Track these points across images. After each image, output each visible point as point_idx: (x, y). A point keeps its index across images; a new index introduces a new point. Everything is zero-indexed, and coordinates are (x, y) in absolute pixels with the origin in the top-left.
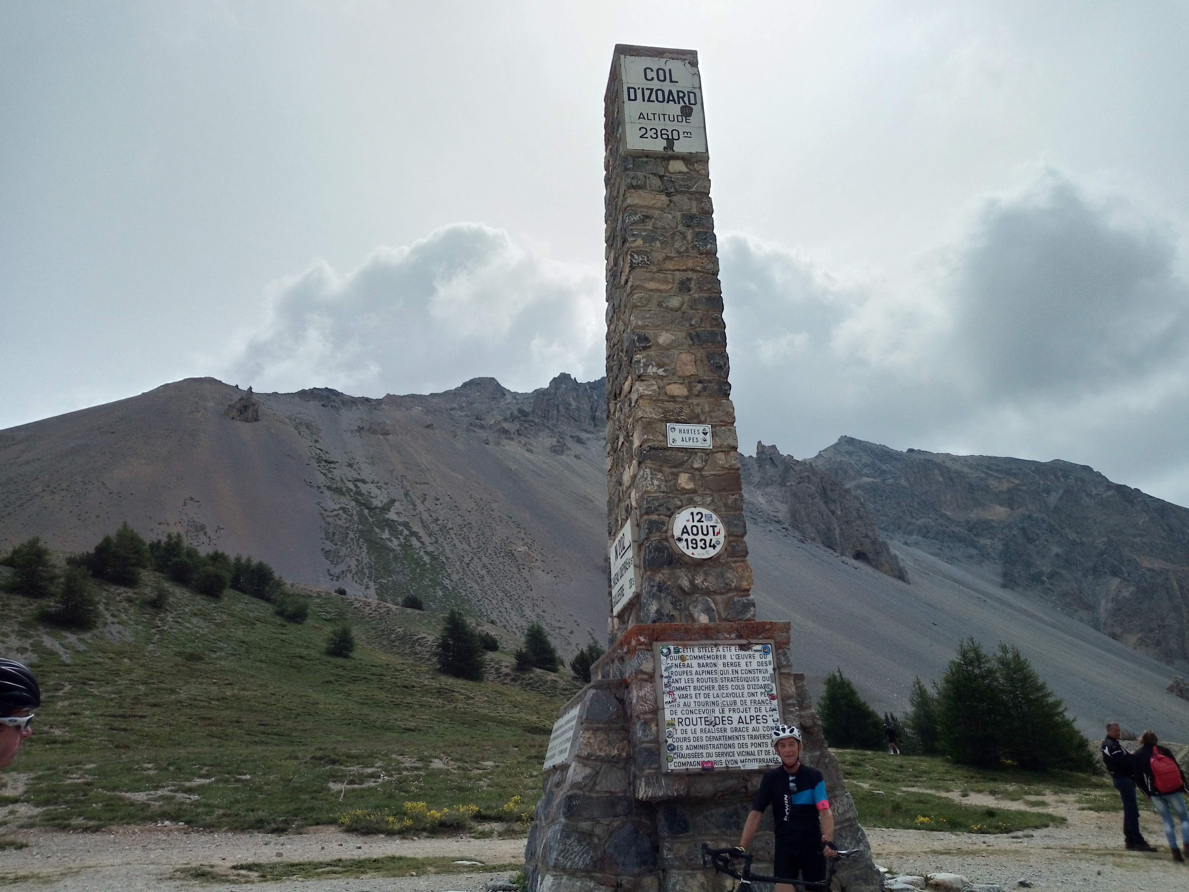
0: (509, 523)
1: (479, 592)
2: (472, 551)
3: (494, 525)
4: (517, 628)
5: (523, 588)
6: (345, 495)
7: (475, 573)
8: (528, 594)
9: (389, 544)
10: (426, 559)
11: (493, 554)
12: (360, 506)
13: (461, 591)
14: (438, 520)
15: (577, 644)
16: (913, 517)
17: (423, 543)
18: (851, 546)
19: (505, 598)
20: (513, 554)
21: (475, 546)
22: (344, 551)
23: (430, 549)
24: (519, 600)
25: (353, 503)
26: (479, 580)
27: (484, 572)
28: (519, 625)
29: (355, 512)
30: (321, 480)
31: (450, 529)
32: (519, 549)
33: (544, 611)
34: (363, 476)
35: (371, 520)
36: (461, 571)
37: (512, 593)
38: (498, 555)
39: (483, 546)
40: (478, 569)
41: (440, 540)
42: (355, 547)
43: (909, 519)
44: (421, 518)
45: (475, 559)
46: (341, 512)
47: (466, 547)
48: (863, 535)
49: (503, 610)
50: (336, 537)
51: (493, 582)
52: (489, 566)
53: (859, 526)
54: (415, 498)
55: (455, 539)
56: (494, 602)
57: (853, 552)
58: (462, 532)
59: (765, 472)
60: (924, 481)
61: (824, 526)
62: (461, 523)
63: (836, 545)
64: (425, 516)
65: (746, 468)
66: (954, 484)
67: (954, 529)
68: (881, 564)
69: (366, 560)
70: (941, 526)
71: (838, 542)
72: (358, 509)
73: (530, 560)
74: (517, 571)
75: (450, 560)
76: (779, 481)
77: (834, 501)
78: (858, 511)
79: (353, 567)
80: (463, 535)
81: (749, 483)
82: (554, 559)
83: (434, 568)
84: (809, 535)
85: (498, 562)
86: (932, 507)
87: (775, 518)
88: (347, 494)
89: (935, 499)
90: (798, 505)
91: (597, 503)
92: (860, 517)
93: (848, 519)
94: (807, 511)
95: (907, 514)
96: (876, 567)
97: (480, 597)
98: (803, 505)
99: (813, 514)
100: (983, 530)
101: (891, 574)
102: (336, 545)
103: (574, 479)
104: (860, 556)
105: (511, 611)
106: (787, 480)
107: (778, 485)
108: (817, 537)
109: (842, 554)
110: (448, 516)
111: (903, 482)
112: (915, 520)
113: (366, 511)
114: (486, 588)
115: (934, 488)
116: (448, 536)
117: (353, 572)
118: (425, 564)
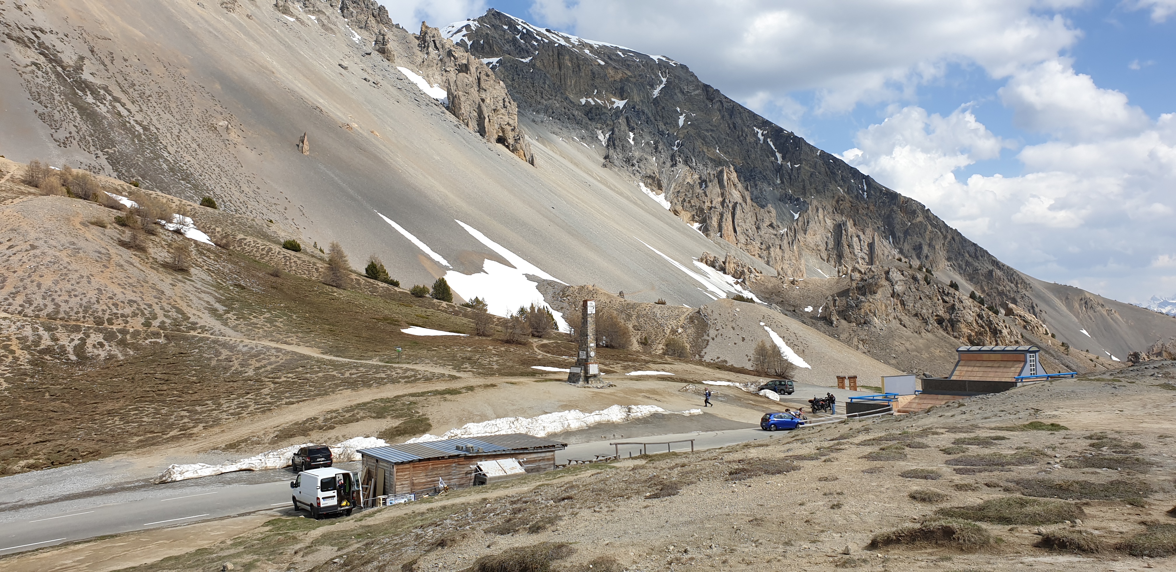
0: (203, 94)
1: (197, 166)
2: (176, 121)
3: (190, 95)
4: (241, 203)
5: (234, 165)
6: (29, 47)
7: (188, 146)
8: (240, 170)
9: (97, 108)
10: (138, 128)
11: (198, 127)
12: (51, 63)
13: (182, 164)
14: (135, 85)
15: (293, 219)
17: (129, 111)
18: (495, 131)
19: (222, 173)
20: (216, 128)
21: (179, 117)
22: (57, 116)
23: (139, 117)
24: (234, 176)
25: (42, 58)
26: (194, 154)
27: (194, 146)
28: (241, 200)
29: (49, 70)
31: (150, 96)
32: (220, 124)
33: (258, 188)
34: (39, 24)
35: (69, 81)
36: (174, 143)
37: (227, 168)
38: (203, 128)
39: (186, 118)
40: (189, 142)
41: (144, 108)
42: (66, 111)
44: (117, 81)
45: (183, 131)
46: (34, 67)
47: (171, 118)
48: (506, 123)
49: (224, 185)
50: (43, 98)
51: (206, 156)
52: (198, 139)
53: (503, 114)
54: (103, 58)
55: (157, 108)
56: (213, 176)
57: (497, 136)
58: (162, 101)
59: (428, 53)
60: (556, 63)
61: (476, 114)
62: (157, 90)
63: (485, 132)
64: (120, 79)
65: (409, 45)
66: (580, 70)
67: (574, 112)
68: (517, 150)
69: (84, 128)
70: (565, 108)
71: (486, 130)
72: (50, 65)
73: (233, 136)
74: (224, 147)
75: (161, 131)
76: (439, 65)
77: (485, 90)
78: (504, 101)
79: (74, 134)
80: (163, 104)
81: (413, 63)
82: (254, 136)
83: (149, 139)
84: (463, 121)
85: (204, 136)
86: (559, 90)
87: (435, 102)
88: (30, 45)
89: (563, 82)
90: (456, 93)
91: (279, 76)
92: (505, 107)
93: (495, 108)
94: (463, 99)
95: (538, 94)
96: (513, 151)
97: (200, 171)
98: (460, 93)
99: (468, 102)
100: (596, 115)
101: (524, 158)
102: (46, 107)
103: (251, 43)
104: (501, 140)
105: (231, 186)
106: (447, 65)
107: (438, 69)
108: (470, 123)
109: (488, 140)
110: (143, 82)
111: (538, 64)
112: (543, 101)
113: (59, 69)
114: (202, 162)
115: (563, 72)
116: (150, 104)
117: (77, 139)
118: (140, 135)
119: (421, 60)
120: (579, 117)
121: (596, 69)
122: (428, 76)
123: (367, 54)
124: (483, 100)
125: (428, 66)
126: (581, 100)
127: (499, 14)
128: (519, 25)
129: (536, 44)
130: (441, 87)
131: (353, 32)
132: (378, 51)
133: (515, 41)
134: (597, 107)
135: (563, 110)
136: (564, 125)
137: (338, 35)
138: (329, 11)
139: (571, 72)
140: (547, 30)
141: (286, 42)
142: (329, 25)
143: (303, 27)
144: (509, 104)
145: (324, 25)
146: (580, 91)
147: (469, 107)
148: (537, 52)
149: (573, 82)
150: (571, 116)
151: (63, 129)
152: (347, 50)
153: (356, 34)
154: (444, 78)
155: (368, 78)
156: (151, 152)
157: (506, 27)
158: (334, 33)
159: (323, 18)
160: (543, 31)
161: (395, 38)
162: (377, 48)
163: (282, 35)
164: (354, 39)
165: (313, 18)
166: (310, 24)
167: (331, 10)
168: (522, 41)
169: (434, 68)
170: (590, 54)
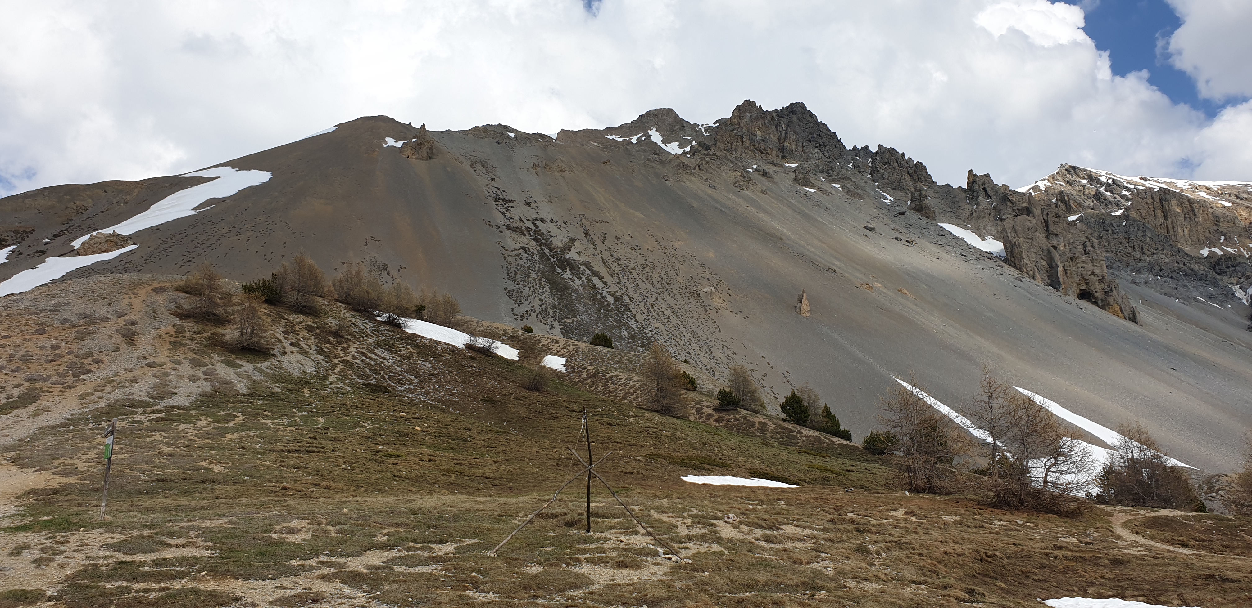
0: (693, 263)
1: (665, 333)
2: (655, 290)
3: (677, 265)
5: (711, 330)
6: (524, 235)
7: (660, 314)
8: (716, 336)
9: (572, 283)
10: (610, 299)
11: (678, 294)
12: (540, 245)
13: (647, 332)
14: (620, 260)
16: (1143, 253)
17: (605, 283)
18: (1075, 284)
19: (693, 339)
20: (699, 295)
21: (659, 286)
22: (526, 291)
23: (612, 289)
24: (707, 341)
25: (534, 243)
26: (665, 321)
27: (669, 313)
29: (535, 252)
30: (500, 219)
31: (632, 269)
32: (705, 290)
33: (735, 353)
34: (542, 215)
35: (552, 260)
36: (645, 311)
37: (701, 334)
38: (683, 295)
39: (667, 286)
40: (663, 310)
41: (623, 280)
42: (537, 287)
43: (1138, 255)
44: (602, 258)
45: (660, 299)
46: (521, 251)
47: (650, 287)
48: (1090, 273)
49: (691, 351)
50: (518, 277)
51: (679, 322)
52: (674, 306)
53: (1084, 262)
54: (595, 238)
55: (638, 279)
56: (682, 343)
57: (1078, 291)
58: (645, 272)
59: (977, 204)
60: (1159, 212)
61: (1044, 263)
62: (643, 262)
63: (1059, 284)
64: (606, 255)
65: (954, 200)
66: (1195, 215)
67: (1192, 266)
68: (1109, 304)
69: (549, 300)
70: (1178, 263)
71: (1061, 280)
72: (539, 248)
73: (716, 301)
74: (703, 312)
75: (634, 301)
76: (993, 214)
77: (1057, 235)
78: (1084, 245)
79: (537, 307)
80: (645, 275)
81: (958, 217)
82: (743, 300)
83: (618, 309)
84: (1027, 273)
85: (683, 303)
86: (1167, 242)
87: (988, 255)
88: (526, 233)
89: (1171, 233)
90: (1015, 240)
91: (788, 242)
92: (1086, 253)
93: (1072, 255)
94: (1025, 246)
95: (1137, 249)
96: (1103, 307)
97: (667, 338)
98: (1021, 240)
99: (1032, 250)
100: (1228, 267)
101: (1121, 315)
102: (518, 284)
103: (761, 216)
104: (1085, 295)
105: (700, 352)
106: (1002, 212)
107: (992, 219)
108: (1037, 274)
109: (1065, 294)
110: (630, 256)
111: (1133, 214)
112: (1145, 257)
113: (547, 251)
114: (672, 329)
115: (1169, 220)
116: (631, 276)
117: (537, 312)
118: (609, 305)
119: (969, 213)
120: (1201, 272)
121: (1218, 212)
122: (978, 229)
123: (900, 214)
124: (1055, 248)
125: (979, 217)
126: (1201, 252)
127: (1074, 168)
128: (1101, 176)
129: (1127, 193)
130: (996, 238)
131: (885, 194)
132: (914, 209)
133: (1098, 196)
134: (1228, 257)
135: (1176, 265)
136: (1180, 283)
137: (867, 199)
138: (857, 178)
139: (1181, 218)
140: (1142, 178)
141: (803, 211)
142: (856, 190)
143: (825, 196)
144: (1092, 249)
145: (849, 191)
146: (1199, 241)
147: (1034, 256)
148: (1130, 203)
149: (1186, 231)
150: (1189, 271)
151: (527, 303)
152: (875, 212)
153: (888, 196)
154: (1000, 228)
155: (900, 236)
156: (615, 321)
157: (1084, 181)
158: (862, 198)
159: (849, 185)
160: (1137, 179)
161: (936, 195)
162: (913, 206)
163: (800, 206)
164: (886, 201)
165: (837, 186)
166: (833, 192)
167: (859, 177)
168: (1108, 194)
169: (986, 219)
170: (1208, 197)
